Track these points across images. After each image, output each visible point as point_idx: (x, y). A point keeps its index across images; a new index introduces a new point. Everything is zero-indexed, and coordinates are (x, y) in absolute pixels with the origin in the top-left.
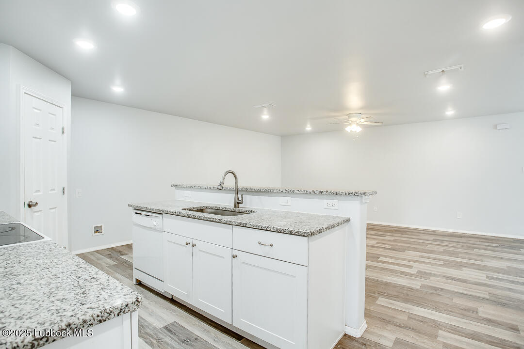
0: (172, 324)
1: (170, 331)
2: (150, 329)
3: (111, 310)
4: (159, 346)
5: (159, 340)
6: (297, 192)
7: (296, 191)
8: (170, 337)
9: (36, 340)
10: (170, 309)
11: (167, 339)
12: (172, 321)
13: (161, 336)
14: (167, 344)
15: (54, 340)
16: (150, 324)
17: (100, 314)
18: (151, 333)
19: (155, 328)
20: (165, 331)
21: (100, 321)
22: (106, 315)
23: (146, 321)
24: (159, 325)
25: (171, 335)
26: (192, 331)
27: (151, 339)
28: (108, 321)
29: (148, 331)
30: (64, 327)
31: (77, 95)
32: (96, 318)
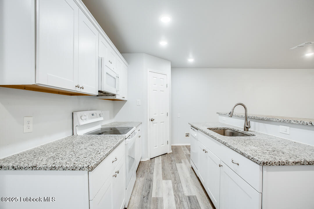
0: (193, 197)
1: (189, 199)
2: (181, 194)
3: (77, 166)
4: (179, 205)
5: (181, 201)
6: (294, 122)
7: (292, 122)
8: (187, 203)
9: (52, 167)
10: (198, 188)
11: (185, 204)
12: (194, 195)
13: (184, 200)
14: (183, 206)
15: (57, 170)
16: (183, 191)
17: (72, 166)
18: (180, 196)
19: (184, 195)
20: (187, 198)
21: (73, 170)
22: (75, 168)
23: (182, 189)
24: (187, 194)
25: (189, 203)
26: (201, 206)
27: (178, 199)
28: (75, 171)
29: (180, 194)
30: (60, 166)
31: (174, 68)
32: (71, 168)
